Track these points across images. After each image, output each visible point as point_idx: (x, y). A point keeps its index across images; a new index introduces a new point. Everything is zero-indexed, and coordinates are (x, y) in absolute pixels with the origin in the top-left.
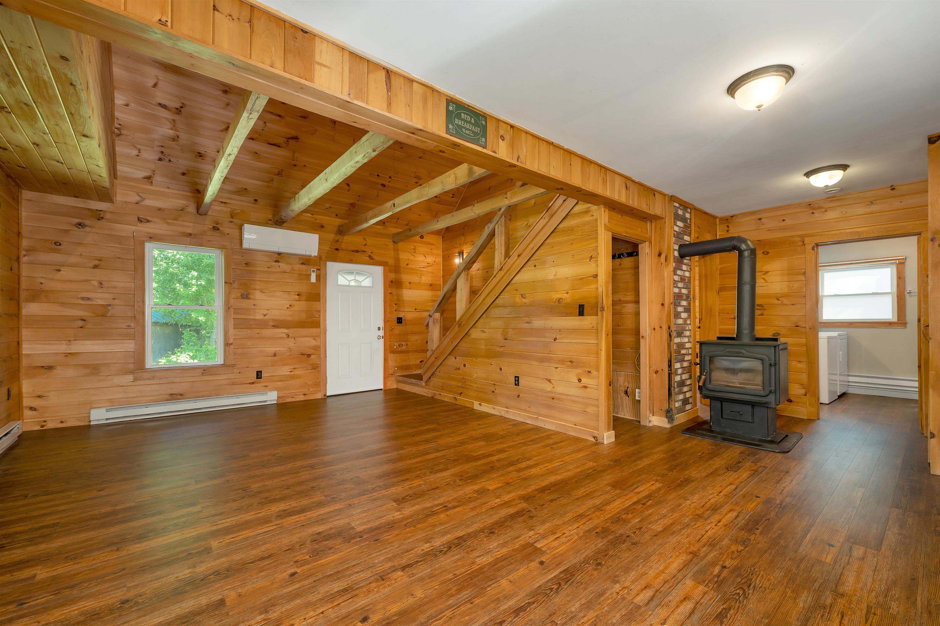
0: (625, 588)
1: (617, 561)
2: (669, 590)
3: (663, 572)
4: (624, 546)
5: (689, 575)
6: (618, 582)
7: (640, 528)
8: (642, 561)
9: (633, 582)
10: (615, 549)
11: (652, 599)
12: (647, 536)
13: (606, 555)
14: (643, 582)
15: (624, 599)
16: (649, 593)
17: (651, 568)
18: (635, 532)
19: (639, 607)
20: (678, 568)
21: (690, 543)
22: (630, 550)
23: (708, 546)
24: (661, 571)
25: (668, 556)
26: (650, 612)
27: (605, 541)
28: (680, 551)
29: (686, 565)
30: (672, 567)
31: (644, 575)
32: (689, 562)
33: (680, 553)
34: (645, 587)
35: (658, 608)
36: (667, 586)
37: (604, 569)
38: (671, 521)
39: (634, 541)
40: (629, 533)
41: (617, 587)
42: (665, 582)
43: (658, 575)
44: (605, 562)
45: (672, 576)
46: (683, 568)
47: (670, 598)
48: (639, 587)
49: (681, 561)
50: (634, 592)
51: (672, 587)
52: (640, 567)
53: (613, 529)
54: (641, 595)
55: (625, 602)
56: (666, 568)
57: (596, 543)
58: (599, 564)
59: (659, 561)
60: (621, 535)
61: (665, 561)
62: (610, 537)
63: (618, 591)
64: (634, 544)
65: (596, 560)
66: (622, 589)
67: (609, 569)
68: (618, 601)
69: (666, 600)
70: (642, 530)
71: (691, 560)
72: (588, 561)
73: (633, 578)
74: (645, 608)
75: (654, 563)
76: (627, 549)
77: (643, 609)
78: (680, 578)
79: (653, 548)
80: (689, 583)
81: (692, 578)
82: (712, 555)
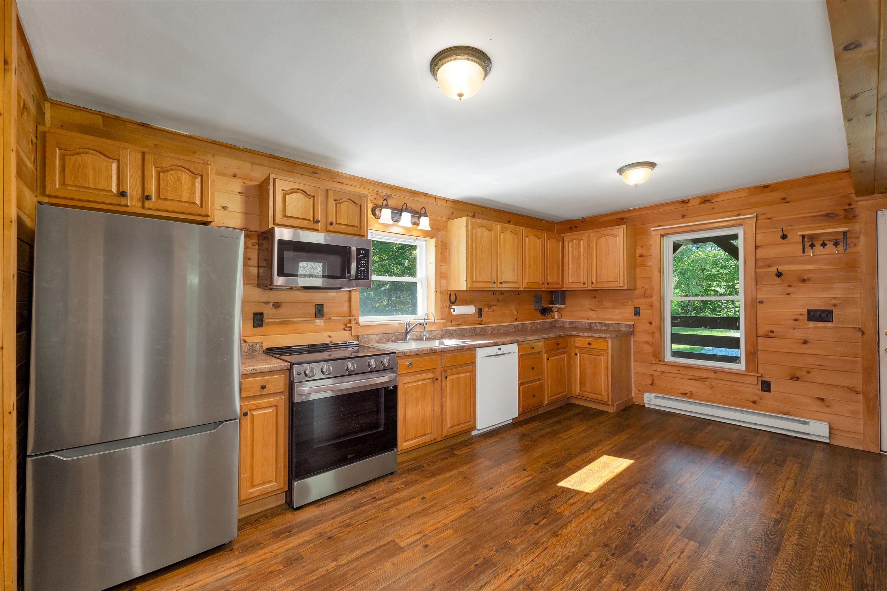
0: (610, 510)
1: (619, 528)
2: (581, 508)
3: (584, 520)
4: (616, 544)
5: (565, 517)
6: (616, 514)
7: (601, 566)
8: (599, 529)
9: (605, 513)
10: (623, 540)
11: (593, 504)
12: (594, 555)
13: (629, 534)
14: (599, 513)
15: (610, 504)
16: (594, 507)
17: (592, 523)
18: (607, 560)
19: (600, 500)
20: (571, 523)
21: (555, 545)
22: (609, 539)
23: (540, 543)
24: (585, 521)
25: (577, 532)
26: (594, 498)
27: (634, 549)
28: (566, 537)
29: (564, 526)
30: (576, 524)
31: (597, 518)
32: (562, 527)
33: (567, 536)
34: (597, 510)
35: (589, 500)
36: (582, 511)
37: (628, 522)
38: (566, 578)
39: (607, 548)
40: (613, 559)
41: (615, 510)
42: (583, 513)
43: (588, 518)
44: (628, 528)
45: (577, 517)
46: (568, 523)
47: (581, 505)
48: (601, 510)
49: (568, 528)
50: (604, 507)
51: (579, 510)
52: (601, 523)
53: (630, 564)
54: (600, 506)
55: (609, 503)
56: (581, 523)
57: (642, 547)
58: (633, 526)
59: (585, 528)
60: (620, 556)
61: (581, 528)
62: (630, 554)
63: (615, 508)
64: (607, 545)
65: (636, 530)
66: (612, 509)
67: (623, 522)
68: (614, 503)
69: (584, 504)
70: (599, 564)
71: (559, 529)
72: (643, 529)
73: (605, 516)
74: (597, 500)
75: (589, 527)
76: (612, 540)
77: (598, 499)
78: (572, 516)
79: (589, 540)
80: (567, 513)
81: (564, 516)
82: (541, 534)
